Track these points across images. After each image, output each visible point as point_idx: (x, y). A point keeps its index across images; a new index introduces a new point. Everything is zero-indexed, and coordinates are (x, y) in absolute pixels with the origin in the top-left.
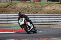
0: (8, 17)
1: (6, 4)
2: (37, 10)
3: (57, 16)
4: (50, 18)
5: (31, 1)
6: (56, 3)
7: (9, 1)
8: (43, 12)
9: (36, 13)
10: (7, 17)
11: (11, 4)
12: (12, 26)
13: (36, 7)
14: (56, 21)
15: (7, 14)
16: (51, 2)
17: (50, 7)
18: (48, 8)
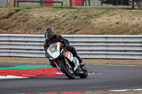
0: (11, 41)
1: (6, 11)
2: (77, 24)
3: (123, 38)
4: (108, 43)
5: (64, 4)
6: (122, 8)
7: (12, 4)
8: (92, 28)
9: (75, 31)
10: (8, 41)
11: (17, 11)
12: (21, 62)
13: (76, 17)
14: (122, 51)
15: (8, 35)
16: (111, 6)
17: (107, 18)
18: (103, 20)
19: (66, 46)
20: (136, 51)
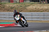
4: (32, 15)
6: (37, 3)
8: (27, 10)
9: (21, 11)
11: (1, 4)
13: (21, 6)
14: (37, 18)
16: (33, 2)
17: (32, 6)
18: (31, 7)
19: (21, 16)
20: (42, 18)
